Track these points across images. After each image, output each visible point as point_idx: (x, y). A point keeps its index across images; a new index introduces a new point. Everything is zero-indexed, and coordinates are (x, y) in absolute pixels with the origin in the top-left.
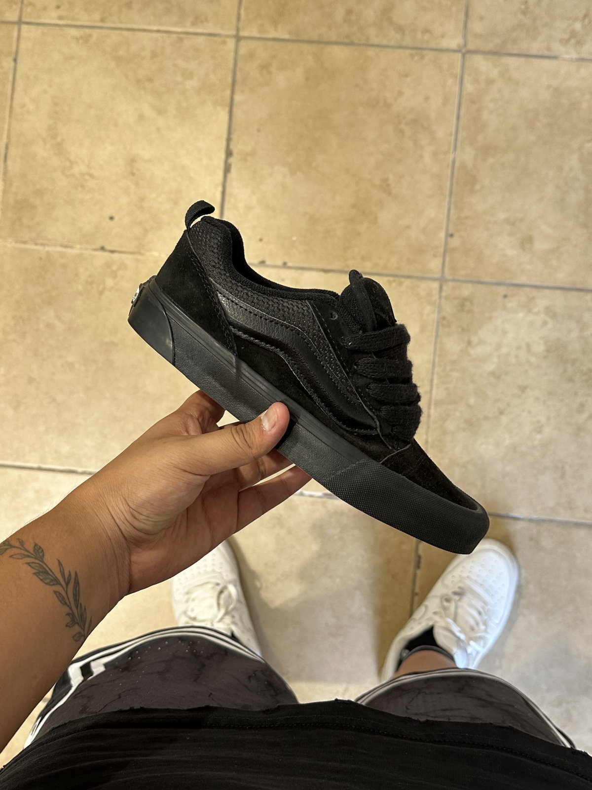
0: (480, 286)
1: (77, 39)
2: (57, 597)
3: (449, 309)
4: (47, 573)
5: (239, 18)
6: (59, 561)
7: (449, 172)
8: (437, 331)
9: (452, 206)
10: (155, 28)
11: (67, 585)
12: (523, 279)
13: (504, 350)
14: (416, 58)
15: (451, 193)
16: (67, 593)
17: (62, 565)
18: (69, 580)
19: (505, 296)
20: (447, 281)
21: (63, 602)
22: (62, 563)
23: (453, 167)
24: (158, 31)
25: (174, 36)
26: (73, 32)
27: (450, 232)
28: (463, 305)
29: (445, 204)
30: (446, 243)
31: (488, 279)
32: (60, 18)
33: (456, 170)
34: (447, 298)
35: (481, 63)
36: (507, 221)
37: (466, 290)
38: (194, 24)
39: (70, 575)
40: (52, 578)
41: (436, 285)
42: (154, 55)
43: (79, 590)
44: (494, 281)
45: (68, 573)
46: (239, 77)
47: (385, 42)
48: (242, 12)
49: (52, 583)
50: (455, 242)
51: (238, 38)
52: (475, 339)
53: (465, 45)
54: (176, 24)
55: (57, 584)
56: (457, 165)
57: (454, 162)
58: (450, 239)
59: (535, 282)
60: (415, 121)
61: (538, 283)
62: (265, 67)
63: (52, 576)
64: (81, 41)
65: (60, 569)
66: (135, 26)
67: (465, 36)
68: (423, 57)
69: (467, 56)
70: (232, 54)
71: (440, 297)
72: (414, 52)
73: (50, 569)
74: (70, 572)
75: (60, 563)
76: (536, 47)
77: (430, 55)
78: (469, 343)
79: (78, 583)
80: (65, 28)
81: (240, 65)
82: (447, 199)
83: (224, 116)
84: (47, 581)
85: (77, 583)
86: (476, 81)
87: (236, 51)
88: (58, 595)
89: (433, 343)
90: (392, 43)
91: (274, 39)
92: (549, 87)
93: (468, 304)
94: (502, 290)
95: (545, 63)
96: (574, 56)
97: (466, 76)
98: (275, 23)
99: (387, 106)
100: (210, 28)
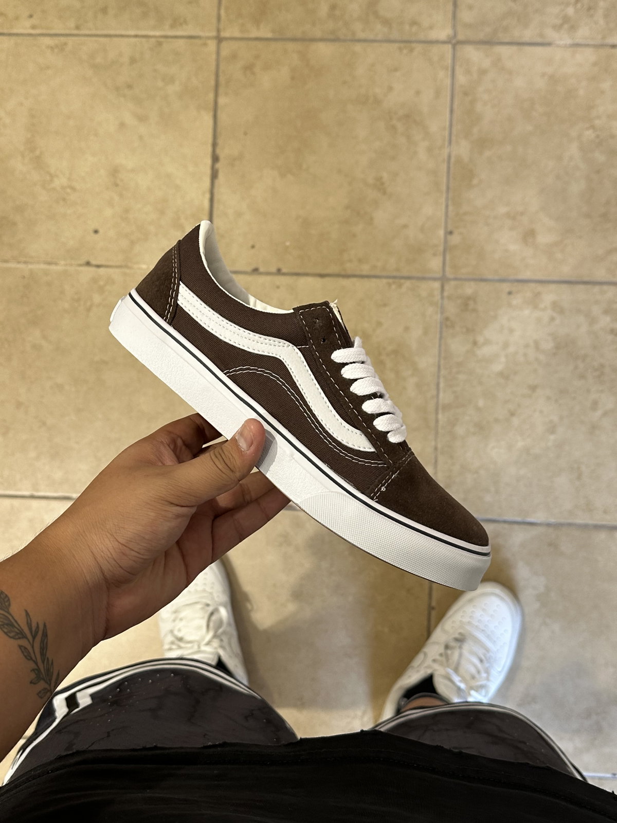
0: (483, 284)
1: (52, 48)
2: (23, 652)
3: (452, 309)
4: (12, 625)
5: (219, 18)
6: (26, 611)
7: (444, 167)
8: (441, 333)
9: (450, 203)
10: (132, 33)
11: (34, 638)
12: (527, 275)
13: (511, 349)
14: (405, 51)
15: (448, 188)
16: (33, 647)
17: (29, 616)
18: (37, 632)
19: (510, 293)
20: (448, 280)
21: (28, 657)
22: (30, 614)
23: (449, 162)
24: (136, 36)
25: (153, 40)
26: (48, 41)
27: (449, 230)
28: (466, 305)
29: (443, 200)
30: (446, 241)
31: (490, 277)
32: (33, 27)
33: (452, 165)
34: (449, 298)
35: (473, 54)
36: (508, 215)
37: (469, 289)
38: (172, 26)
39: (38, 627)
40: (18, 631)
41: (437, 285)
42: (133, 61)
43: (47, 643)
44: (496, 277)
45: (36, 625)
46: (222, 79)
47: (371, 36)
48: (223, 12)
49: (17, 637)
50: (455, 239)
51: (220, 40)
52: (480, 339)
53: (455, 35)
54: (154, 28)
55: (23, 638)
56: (453, 160)
57: (449, 157)
58: (449, 237)
59: (540, 276)
60: (407, 117)
61: (544, 278)
62: (249, 68)
63: (18, 629)
64: (56, 50)
65: (27, 620)
66: (112, 32)
67: (454, 27)
68: (412, 50)
69: (458, 47)
70: (214, 56)
71: (442, 298)
72: (402, 45)
73: (16, 621)
74: (38, 624)
75: (27, 614)
76: (528, 34)
77: (419, 48)
78: (475, 343)
79: (47, 636)
80: (39, 38)
81: (222, 67)
82: (444, 195)
83: (208, 119)
84: (12, 635)
85: (45, 635)
86: (468, 72)
87: (218, 53)
88: (23, 650)
89: (437, 345)
90: (380, 37)
91: (257, 39)
92: (543, 75)
93: (471, 303)
94: (506, 287)
95: (539, 50)
96: (569, 41)
97: (457, 68)
98: (257, 22)
99: (377, 102)
100: (189, 30)
